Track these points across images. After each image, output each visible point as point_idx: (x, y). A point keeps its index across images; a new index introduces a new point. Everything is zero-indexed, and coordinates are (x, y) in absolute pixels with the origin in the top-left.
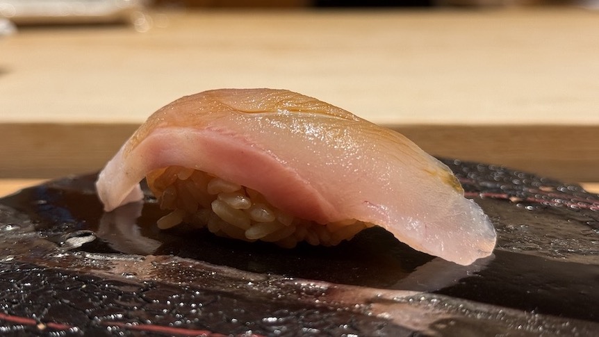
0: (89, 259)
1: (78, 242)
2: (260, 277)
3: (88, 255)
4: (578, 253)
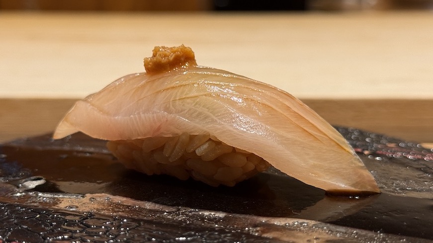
0: (41, 197)
1: (32, 184)
2: (173, 209)
3: (40, 194)
4: (415, 190)
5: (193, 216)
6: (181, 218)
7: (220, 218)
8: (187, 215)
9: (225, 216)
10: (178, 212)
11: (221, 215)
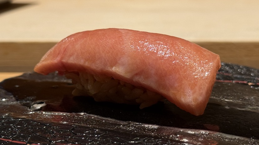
0: (44, 114)
1: (39, 107)
2: (125, 123)
5: (138, 128)
6: (131, 128)
7: (155, 129)
8: (135, 127)
9: (158, 128)
10: (129, 125)
11: (156, 127)
